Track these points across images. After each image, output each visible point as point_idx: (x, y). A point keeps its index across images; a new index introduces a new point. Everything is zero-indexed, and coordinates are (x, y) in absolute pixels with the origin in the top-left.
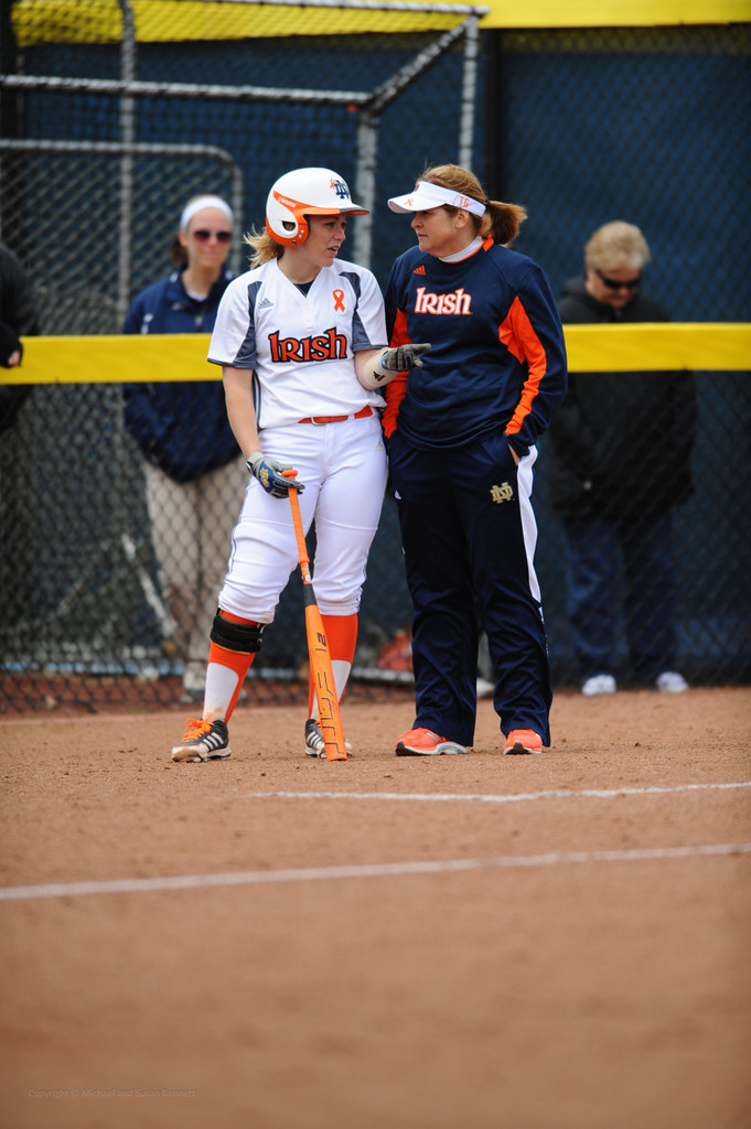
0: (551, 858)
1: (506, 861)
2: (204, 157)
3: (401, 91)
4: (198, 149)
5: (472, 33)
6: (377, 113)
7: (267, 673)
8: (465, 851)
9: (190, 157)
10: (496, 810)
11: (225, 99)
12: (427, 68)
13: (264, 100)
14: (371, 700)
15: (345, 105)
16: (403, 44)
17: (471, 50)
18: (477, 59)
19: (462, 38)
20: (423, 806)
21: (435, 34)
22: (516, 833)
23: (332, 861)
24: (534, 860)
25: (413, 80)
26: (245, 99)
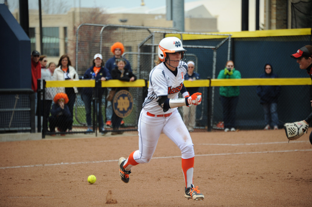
0: (241, 153)
1: (235, 154)
2: (192, 56)
3: (220, 46)
4: (191, 55)
5: (230, 38)
6: (217, 50)
7: (201, 128)
8: (229, 152)
9: (190, 56)
10: (233, 147)
11: (195, 48)
12: (223, 43)
13: (200, 48)
14: (215, 131)
15: (211, 48)
16: (220, 40)
17: (230, 40)
18: (231, 42)
19: (228, 39)
20: (223, 146)
21: (224, 38)
22: (236, 150)
23: (210, 153)
24: (239, 153)
25: (222, 45)
26: (198, 48)
